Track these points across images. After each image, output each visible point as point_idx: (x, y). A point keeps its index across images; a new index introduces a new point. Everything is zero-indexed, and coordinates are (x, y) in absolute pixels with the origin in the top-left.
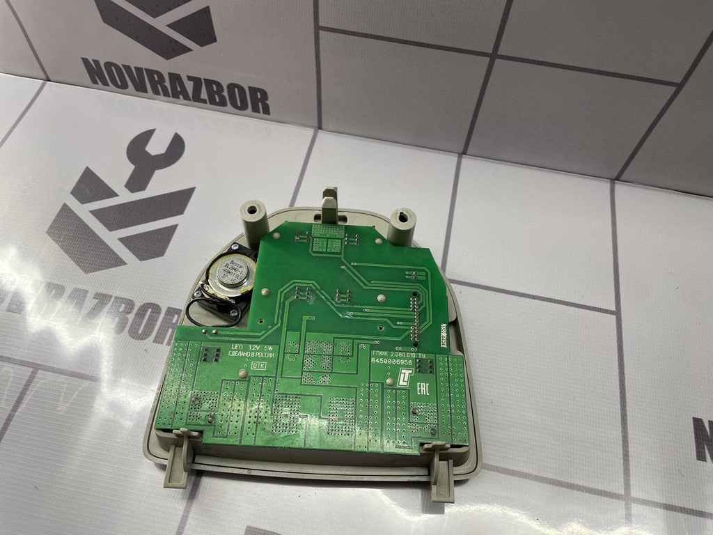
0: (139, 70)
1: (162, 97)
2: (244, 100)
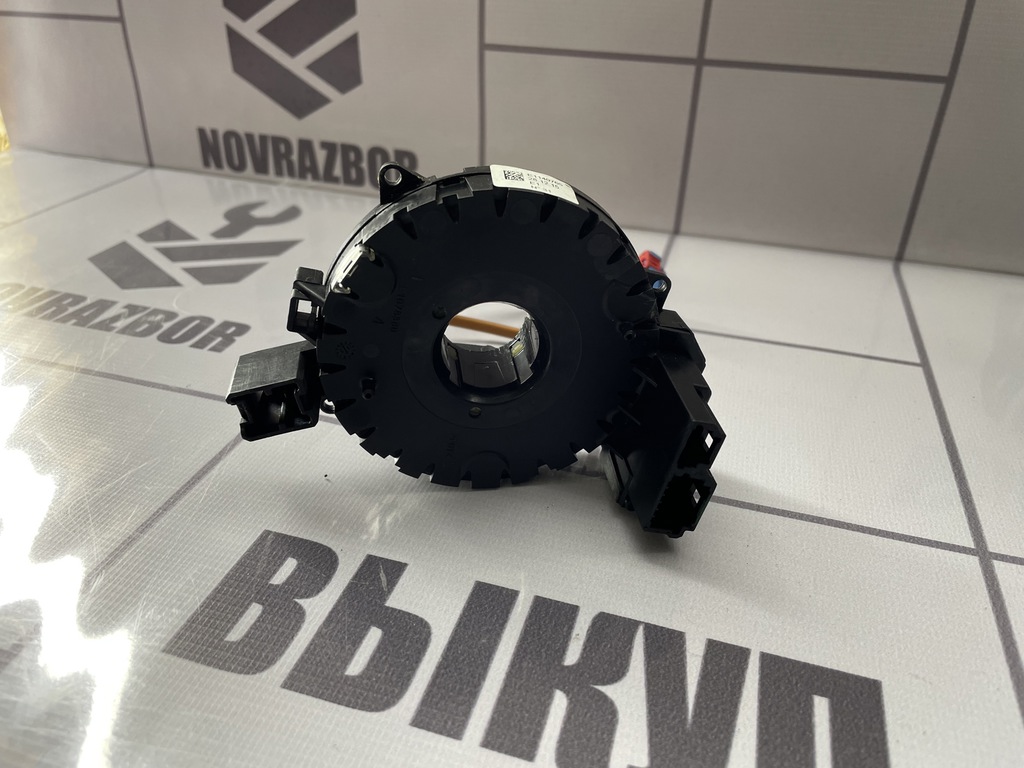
0: (263, 138)
1: (286, 180)
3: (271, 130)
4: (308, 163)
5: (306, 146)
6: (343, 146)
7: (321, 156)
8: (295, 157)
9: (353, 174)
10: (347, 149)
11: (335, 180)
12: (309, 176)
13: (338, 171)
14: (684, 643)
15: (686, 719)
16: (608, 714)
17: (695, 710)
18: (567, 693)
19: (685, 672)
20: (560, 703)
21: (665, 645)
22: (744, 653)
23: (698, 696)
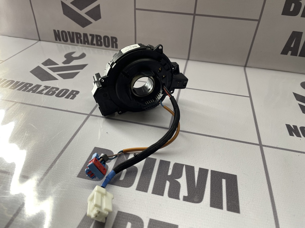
0: (73, 33)
2: (109, 43)
3: (75, 31)
4: (86, 40)
5: (85, 35)
6: (96, 35)
7: (90, 38)
8: (82, 38)
9: (99, 44)
10: (97, 36)
11: (94, 45)
12: (86, 43)
13: (95, 42)
14: (194, 169)
15: (195, 185)
16: (178, 186)
17: (197, 183)
18: (169, 181)
19: (194, 175)
20: (168, 184)
21: (190, 169)
22: (207, 170)
23: (198, 180)
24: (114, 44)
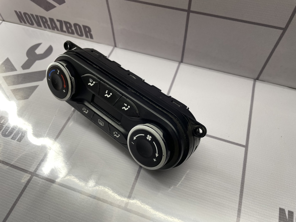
3: (39, 14)
4: (54, 26)
5: (52, 20)
6: (64, 22)
7: (58, 24)
8: (49, 23)
9: (70, 31)
10: (66, 23)
11: (65, 32)
12: (55, 29)
13: (65, 29)
24: (88, 34)
